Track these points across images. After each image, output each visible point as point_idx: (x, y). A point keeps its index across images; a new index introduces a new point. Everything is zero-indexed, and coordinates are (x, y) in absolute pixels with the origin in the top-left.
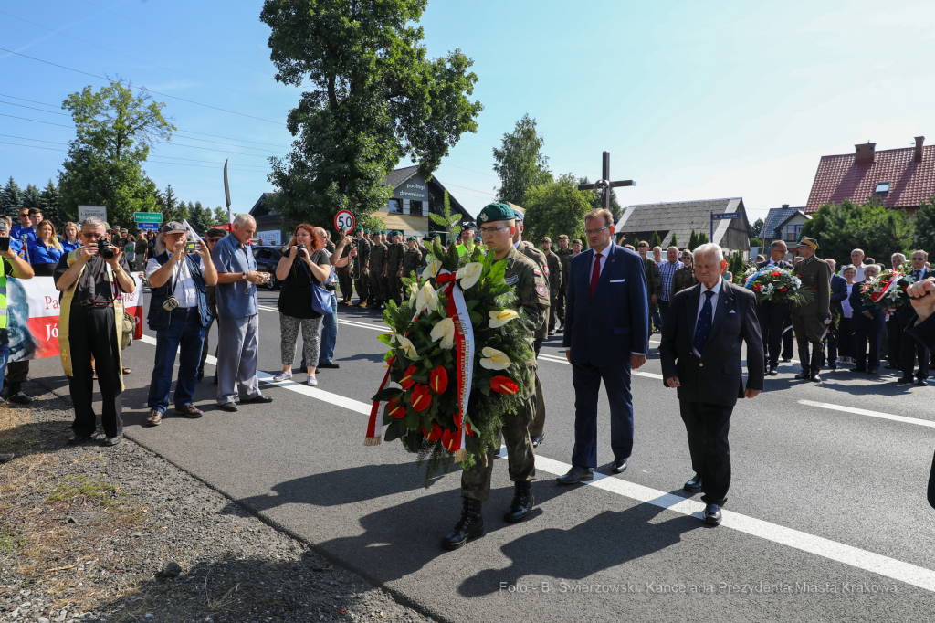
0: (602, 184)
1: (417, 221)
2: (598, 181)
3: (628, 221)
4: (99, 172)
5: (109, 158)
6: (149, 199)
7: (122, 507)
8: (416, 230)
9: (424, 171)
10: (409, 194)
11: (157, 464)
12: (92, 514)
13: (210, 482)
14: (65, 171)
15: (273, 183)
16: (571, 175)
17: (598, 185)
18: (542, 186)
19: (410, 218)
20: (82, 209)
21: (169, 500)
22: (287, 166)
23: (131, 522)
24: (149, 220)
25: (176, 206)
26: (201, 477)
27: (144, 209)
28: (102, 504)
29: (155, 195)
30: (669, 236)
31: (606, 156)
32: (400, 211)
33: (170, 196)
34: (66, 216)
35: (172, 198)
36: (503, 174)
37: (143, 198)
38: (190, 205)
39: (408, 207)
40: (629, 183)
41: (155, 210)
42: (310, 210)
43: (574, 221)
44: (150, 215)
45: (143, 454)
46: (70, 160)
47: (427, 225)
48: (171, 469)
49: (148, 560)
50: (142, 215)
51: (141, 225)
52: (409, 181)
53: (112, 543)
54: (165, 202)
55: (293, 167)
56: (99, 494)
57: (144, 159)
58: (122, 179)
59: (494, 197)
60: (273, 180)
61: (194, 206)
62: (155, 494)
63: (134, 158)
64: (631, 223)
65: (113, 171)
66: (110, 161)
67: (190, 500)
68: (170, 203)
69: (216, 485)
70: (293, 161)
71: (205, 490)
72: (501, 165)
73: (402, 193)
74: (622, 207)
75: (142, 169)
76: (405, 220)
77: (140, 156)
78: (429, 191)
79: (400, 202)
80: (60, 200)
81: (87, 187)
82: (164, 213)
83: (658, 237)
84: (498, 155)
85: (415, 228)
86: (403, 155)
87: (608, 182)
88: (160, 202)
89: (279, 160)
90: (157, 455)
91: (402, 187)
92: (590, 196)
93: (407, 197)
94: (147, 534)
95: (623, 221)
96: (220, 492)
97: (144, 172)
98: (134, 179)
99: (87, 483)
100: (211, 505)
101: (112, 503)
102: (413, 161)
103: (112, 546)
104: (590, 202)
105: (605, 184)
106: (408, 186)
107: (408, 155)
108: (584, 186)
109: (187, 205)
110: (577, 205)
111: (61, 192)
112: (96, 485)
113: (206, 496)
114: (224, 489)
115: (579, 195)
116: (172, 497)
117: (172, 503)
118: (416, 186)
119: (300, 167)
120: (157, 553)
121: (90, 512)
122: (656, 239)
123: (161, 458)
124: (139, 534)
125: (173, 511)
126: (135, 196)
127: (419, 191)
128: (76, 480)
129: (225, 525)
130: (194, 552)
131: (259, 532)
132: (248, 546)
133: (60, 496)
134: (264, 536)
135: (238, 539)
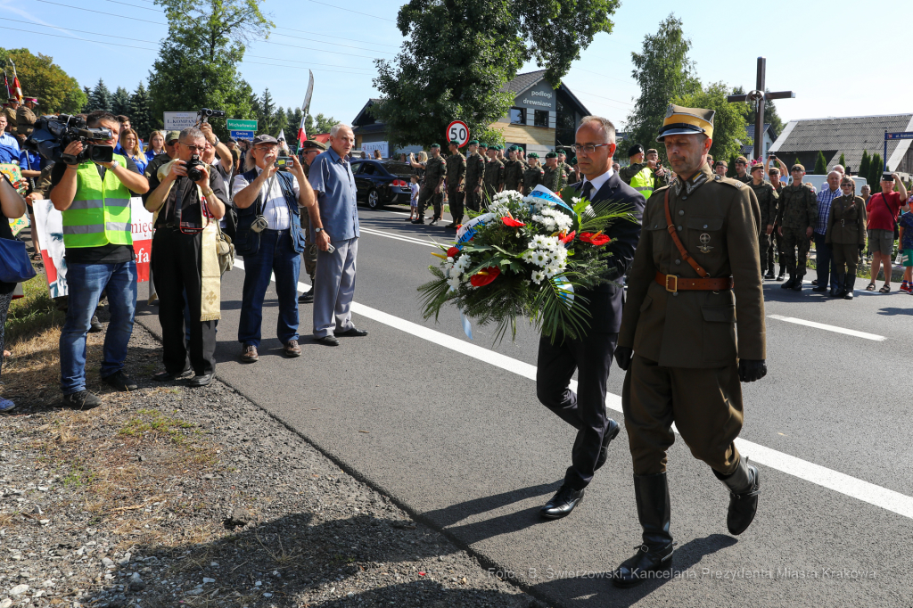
0: (755, 96)
1: (542, 133)
2: (751, 92)
3: (789, 138)
4: (190, 75)
5: (203, 58)
6: (244, 104)
7: (195, 445)
8: (541, 144)
9: (552, 77)
10: (535, 103)
11: (235, 401)
12: (163, 452)
13: (289, 424)
14: (155, 72)
15: (380, 89)
16: (722, 84)
17: (751, 97)
18: (688, 95)
19: (535, 130)
20: (168, 116)
21: (244, 441)
22: (395, 69)
23: (202, 462)
24: (244, 128)
25: (274, 112)
26: (280, 416)
27: (238, 116)
28: (174, 441)
29: (251, 100)
30: (837, 157)
31: (761, 63)
32: (523, 122)
33: (267, 100)
34: (157, 122)
35: (270, 104)
36: (643, 80)
37: (237, 103)
38: (289, 111)
39: (533, 117)
40: (787, 95)
41: (250, 117)
42: (420, 119)
43: (725, 137)
44: (244, 122)
45: (220, 389)
46: (161, 60)
47: (554, 139)
48: (248, 406)
49: (218, 505)
50: (235, 122)
51: (234, 134)
52: (534, 88)
53: (181, 484)
54: (262, 107)
55: (402, 70)
56: (172, 430)
57: (240, 60)
58: (214, 82)
59: (633, 108)
60: (379, 85)
61: (294, 113)
62: (230, 433)
63: (229, 58)
64: (791, 141)
65: (206, 73)
66: (203, 61)
67: (267, 442)
68: (268, 108)
69: (296, 427)
70: (402, 63)
71: (284, 432)
72: (641, 70)
73: (526, 101)
74: (784, 122)
75: (237, 70)
76: (529, 132)
77: (236, 56)
78: (557, 99)
79: (523, 112)
80: (150, 105)
81: (179, 90)
82: (260, 120)
83: (823, 158)
84: (637, 59)
85: (541, 142)
86: (528, 58)
87: (762, 93)
88: (256, 107)
89: (386, 63)
90: (235, 391)
91: (526, 94)
92: (744, 109)
93: (532, 106)
94: (218, 477)
95: (782, 138)
96: (300, 435)
97: (240, 74)
98: (229, 82)
99: (160, 418)
100: (289, 449)
101: (184, 441)
102: (539, 65)
103: (182, 488)
104: (744, 115)
105: (760, 96)
106: (533, 93)
107: (534, 58)
108: (738, 97)
109: (285, 111)
110: (728, 119)
111: (151, 95)
112: (169, 421)
113: (284, 438)
114: (304, 432)
115: (731, 107)
116: (247, 438)
117: (247, 444)
118: (542, 93)
119: (410, 70)
120: (227, 498)
121: (161, 450)
122: (821, 159)
123: (240, 394)
124: (210, 476)
125: (248, 453)
126: (227, 102)
127: (545, 99)
128: (149, 414)
129: (303, 472)
130: (267, 499)
131: (338, 481)
132: (325, 496)
133: (132, 431)
134: (342, 486)
135: (315, 488)
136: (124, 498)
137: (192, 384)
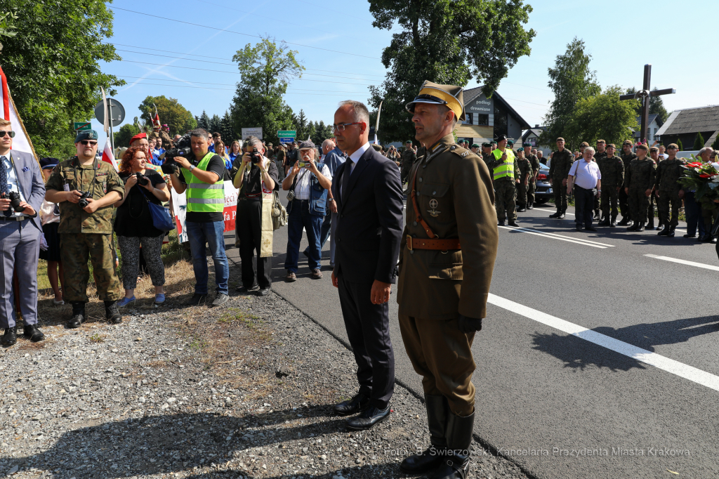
0: (642, 94)
1: (484, 130)
2: (639, 92)
3: (673, 124)
4: (255, 104)
5: (262, 93)
6: (288, 121)
7: (260, 330)
8: (484, 137)
9: (489, 90)
10: (478, 109)
11: (282, 305)
12: (242, 332)
13: (314, 319)
14: (234, 104)
15: (373, 105)
16: (618, 86)
17: (639, 95)
18: (591, 97)
19: (479, 128)
20: (244, 130)
21: (288, 328)
22: (382, 91)
23: (264, 339)
24: (287, 136)
25: (307, 124)
26: (309, 314)
27: (284, 128)
28: (248, 327)
29: (292, 118)
31: (647, 69)
32: (471, 123)
33: (302, 117)
34: (236, 135)
35: (304, 119)
36: (556, 88)
37: (283, 120)
38: (316, 123)
39: (477, 119)
40: (669, 91)
41: (292, 128)
42: (399, 124)
43: (619, 126)
44: (288, 132)
45: (274, 297)
46: (237, 96)
47: (492, 133)
48: (290, 308)
49: (272, 364)
50: (282, 132)
51: (282, 140)
52: (478, 99)
53: (252, 351)
54: (299, 121)
55: (386, 92)
56: (247, 320)
57: (284, 92)
58: (269, 108)
59: (549, 108)
60: (372, 103)
61: (319, 124)
62: (280, 323)
63: (277, 91)
65: (264, 102)
66: (262, 95)
67: (301, 329)
68: (303, 122)
69: (318, 321)
70: (387, 88)
71: (312, 324)
72: (555, 81)
73: (472, 108)
74: (668, 112)
75: (283, 99)
76: (475, 129)
77: (282, 90)
78: (494, 106)
79: (471, 116)
80: (232, 125)
81: (248, 114)
82: (298, 130)
83: (702, 138)
84: (552, 73)
85: (484, 136)
86: (470, 78)
87: (648, 92)
88: (295, 122)
89: (376, 88)
90: (283, 299)
91: (473, 103)
92: (635, 104)
93: (476, 111)
94: (273, 348)
95: (667, 124)
96: (320, 325)
97: (284, 101)
98: (278, 107)
99: (240, 313)
100: (314, 334)
101: (254, 327)
102: (478, 82)
103: (252, 353)
104: (635, 109)
105: (646, 94)
106: (477, 102)
107: (474, 78)
108: (631, 95)
109: (314, 123)
110: (623, 112)
111: (233, 118)
112: (245, 315)
113: (311, 327)
114: (323, 324)
115: (624, 104)
116: (290, 326)
117: (289, 330)
118: (483, 102)
119: (392, 92)
120: (277, 360)
121: (241, 331)
122: (699, 139)
123: (285, 300)
124: (268, 347)
125: (290, 335)
126: (278, 119)
127: (486, 106)
128: (234, 311)
129: (322, 347)
130: (300, 362)
131: (343, 354)
132: (335, 362)
133: (225, 320)
134: (345, 357)
135: (329, 357)
136: (222, 357)
137: (258, 294)
